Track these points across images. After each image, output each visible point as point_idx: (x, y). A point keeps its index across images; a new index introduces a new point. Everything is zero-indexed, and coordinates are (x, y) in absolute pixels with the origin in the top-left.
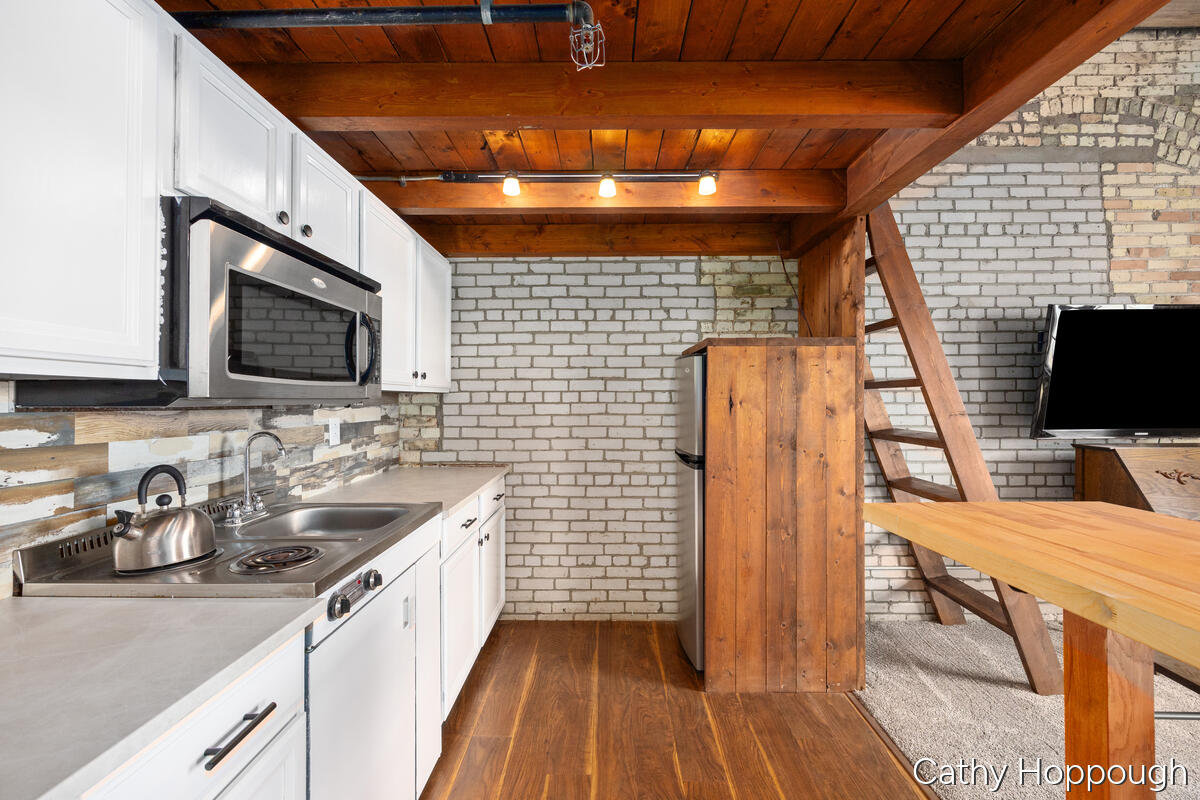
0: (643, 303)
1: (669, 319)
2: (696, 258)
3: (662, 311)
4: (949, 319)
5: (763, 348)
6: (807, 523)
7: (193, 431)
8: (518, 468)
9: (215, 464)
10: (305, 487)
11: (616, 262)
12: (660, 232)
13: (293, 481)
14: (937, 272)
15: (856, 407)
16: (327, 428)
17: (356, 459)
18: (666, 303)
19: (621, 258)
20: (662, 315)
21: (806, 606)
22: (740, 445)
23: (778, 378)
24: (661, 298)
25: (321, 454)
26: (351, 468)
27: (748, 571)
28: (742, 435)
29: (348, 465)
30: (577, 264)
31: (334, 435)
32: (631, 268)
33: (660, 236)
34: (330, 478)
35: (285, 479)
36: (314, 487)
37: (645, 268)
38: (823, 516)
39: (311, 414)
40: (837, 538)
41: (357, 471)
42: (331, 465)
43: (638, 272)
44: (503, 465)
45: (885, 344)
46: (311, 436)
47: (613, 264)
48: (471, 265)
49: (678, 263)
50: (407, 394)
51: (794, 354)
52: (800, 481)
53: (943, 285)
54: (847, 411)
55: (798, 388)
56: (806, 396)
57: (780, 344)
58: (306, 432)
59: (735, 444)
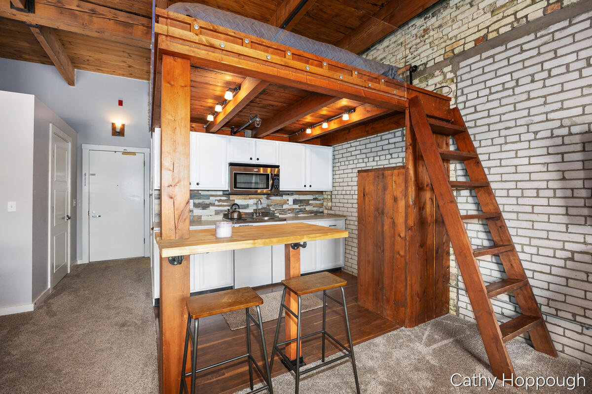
0: (383, 153)
1: (392, 158)
2: (401, 129)
3: (389, 155)
4: (552, 137)
5: (373, 173)
6: (387, 247)
7: (250, 199)
8: (349, 218)
9: (255, 205)
10: (280, 214)
11: (374, 137)
12: (383, 123)
13: (276, 212)
14: (541, 105)
15: (405, 198)
16: (288, 200)
17: (301, 209)
18: (391, 151)
19: (376, 135)
20: (389, 157)
21: (386, 281)
22: (367, 212)
23: (378, 185)
24: (389, 149)
25: (285, 207)
26: (298, 212)
27: (369, 262)
28: (367, 208)
29: (297, 211)
30: (364, 141)
31: (291, 202)
32: (379, 138)
33: (382, 125)
34: (289, 213)
35: (273, 211)
36: (283, 214)
37: (384, 137)
38: (393, 244)
39: (282, 196)
40: (398, 256)
41: (301, 213)
42: (289, 210)
43: (381, 140)
44: (345, 216)
45: (501, 159)
46: (282, 202)
47: (374, 138)
48: (338, 147)
49: (395, 133)
50: (325, 191)
51: (383, 174)
52: (385, 228)
53: (547, 113)
54: (402, 199)
55: (385, 189)
56: (387, 192)
57: (379, 171)
58: (280, 201)
59: (365, 211)
